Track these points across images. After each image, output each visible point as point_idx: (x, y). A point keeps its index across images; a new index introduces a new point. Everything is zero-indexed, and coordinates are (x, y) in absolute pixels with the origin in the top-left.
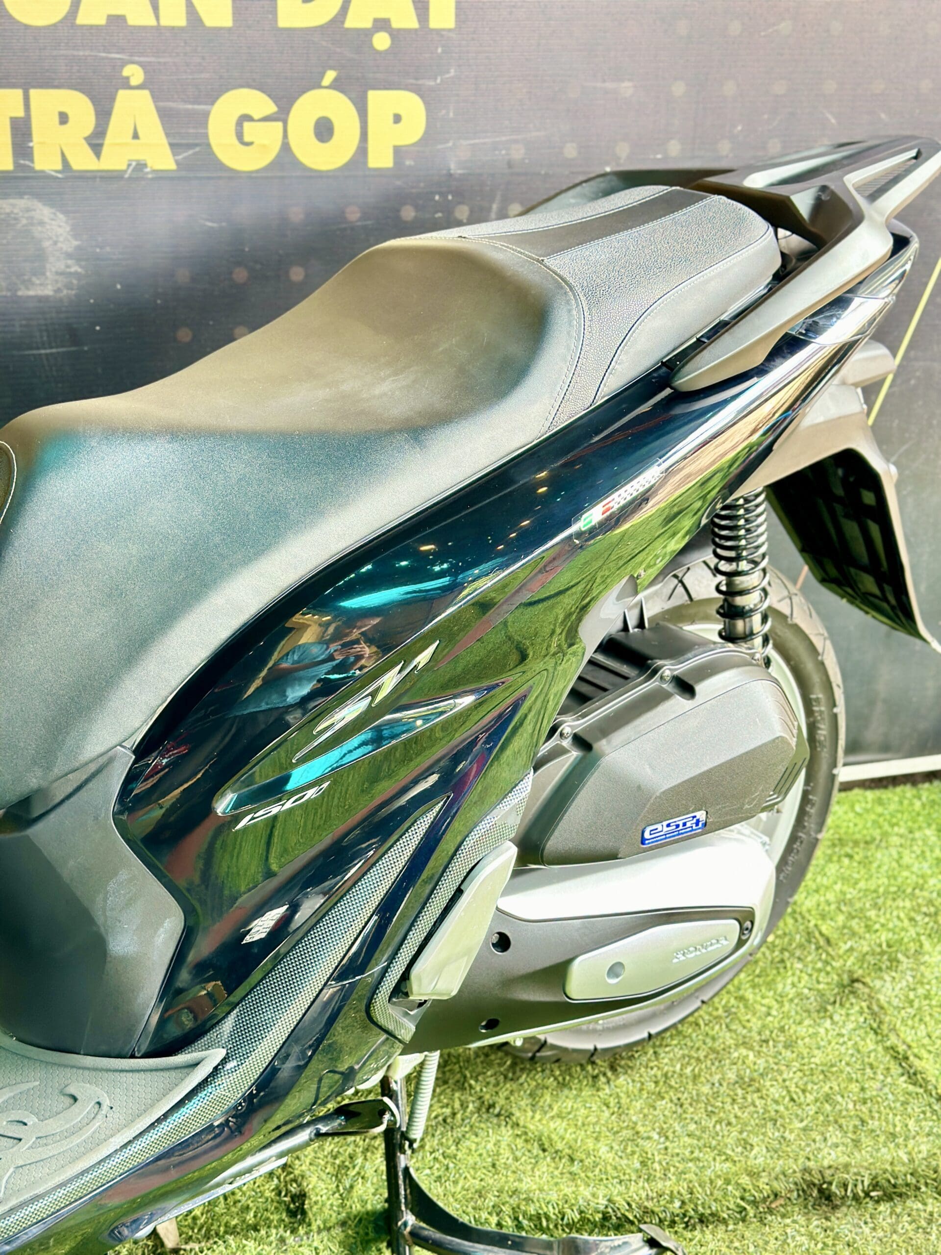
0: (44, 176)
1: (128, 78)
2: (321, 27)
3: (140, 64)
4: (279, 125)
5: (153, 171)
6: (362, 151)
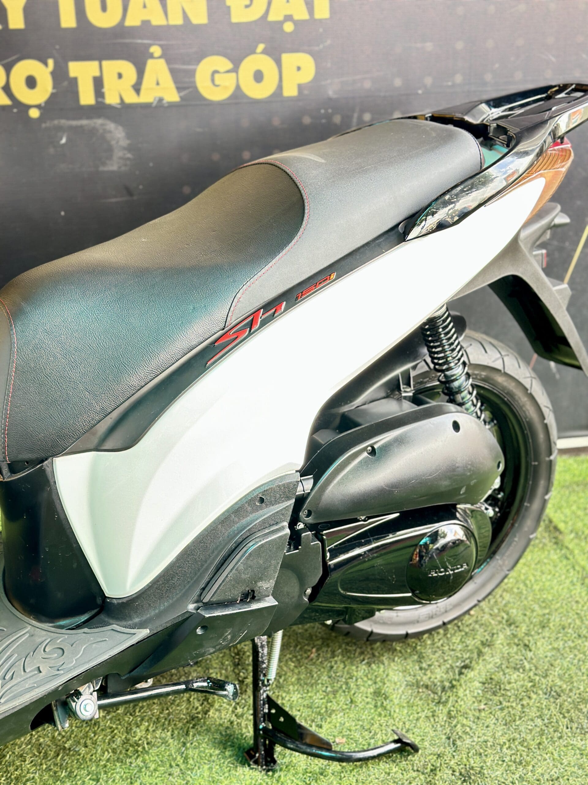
0: (110, 107)
1: (153, 53)
2: (256, 21)
3: (159, 45)
4: (234, 75)
5: (168, 103)
6: (280, 87)
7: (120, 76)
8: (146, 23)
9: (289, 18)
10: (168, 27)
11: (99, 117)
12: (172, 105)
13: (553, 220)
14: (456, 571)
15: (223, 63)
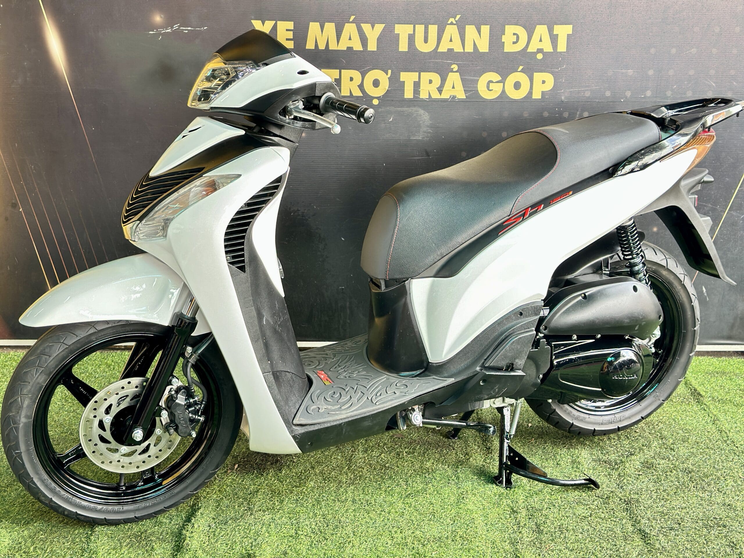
0: (423, 100)
1: (453, 69)
2: (519, 52)
3: (456, 64)
4: (502, 84)
5: (458, 99)
6: (530, 93)
7: (431, 82)
8: (450, 50)
9: (540, 51)
10: (464, 53)
11: (415, 106)
12: (461, 101)
13: (703, 178)
14: (630, 378)
15: (495, 77)
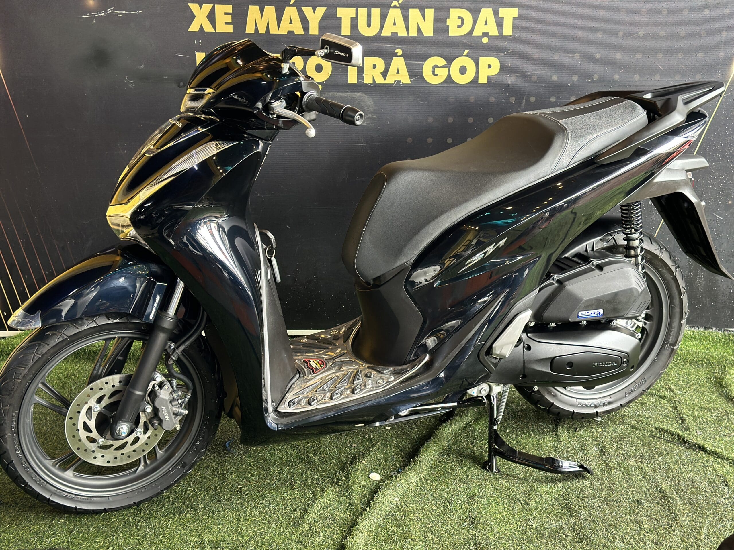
0: (367, 85)
1: (397, 53)
2: (464, 35)
3: (401, 48)
4: (448, 68)
5: (403, 84)
6: (476, 77)
7: (375, 66)
8: (394, 34)
9: (486, 34)
10: (408, 37)
11: (359, 91)
12: (406, 86)
15: (440, 61)
